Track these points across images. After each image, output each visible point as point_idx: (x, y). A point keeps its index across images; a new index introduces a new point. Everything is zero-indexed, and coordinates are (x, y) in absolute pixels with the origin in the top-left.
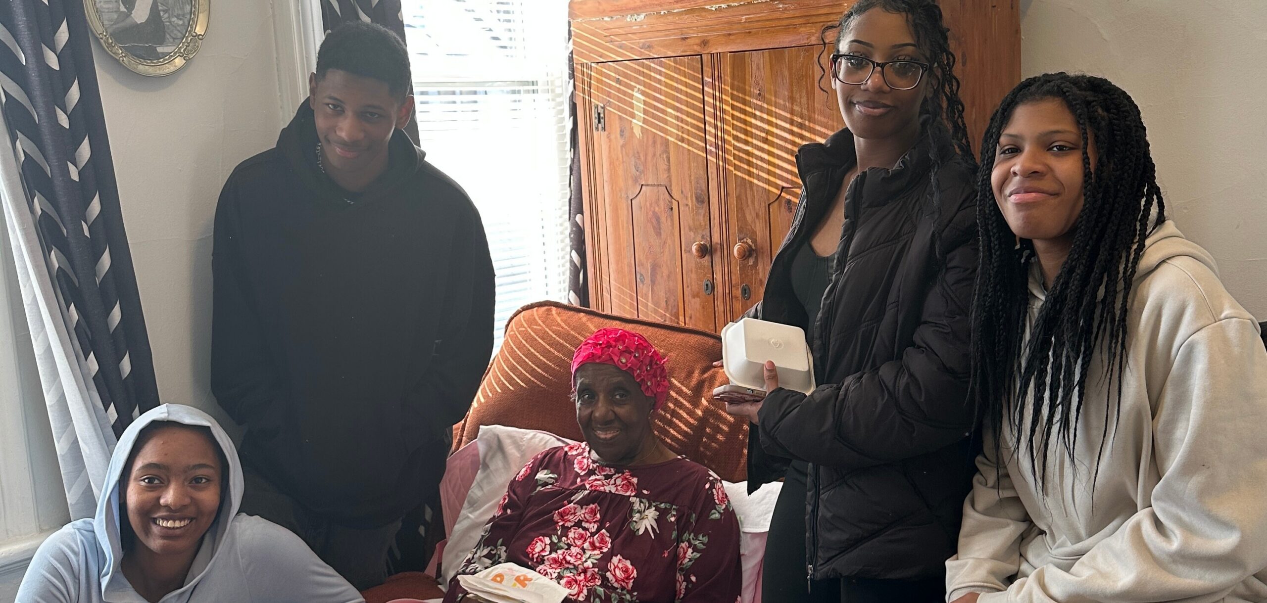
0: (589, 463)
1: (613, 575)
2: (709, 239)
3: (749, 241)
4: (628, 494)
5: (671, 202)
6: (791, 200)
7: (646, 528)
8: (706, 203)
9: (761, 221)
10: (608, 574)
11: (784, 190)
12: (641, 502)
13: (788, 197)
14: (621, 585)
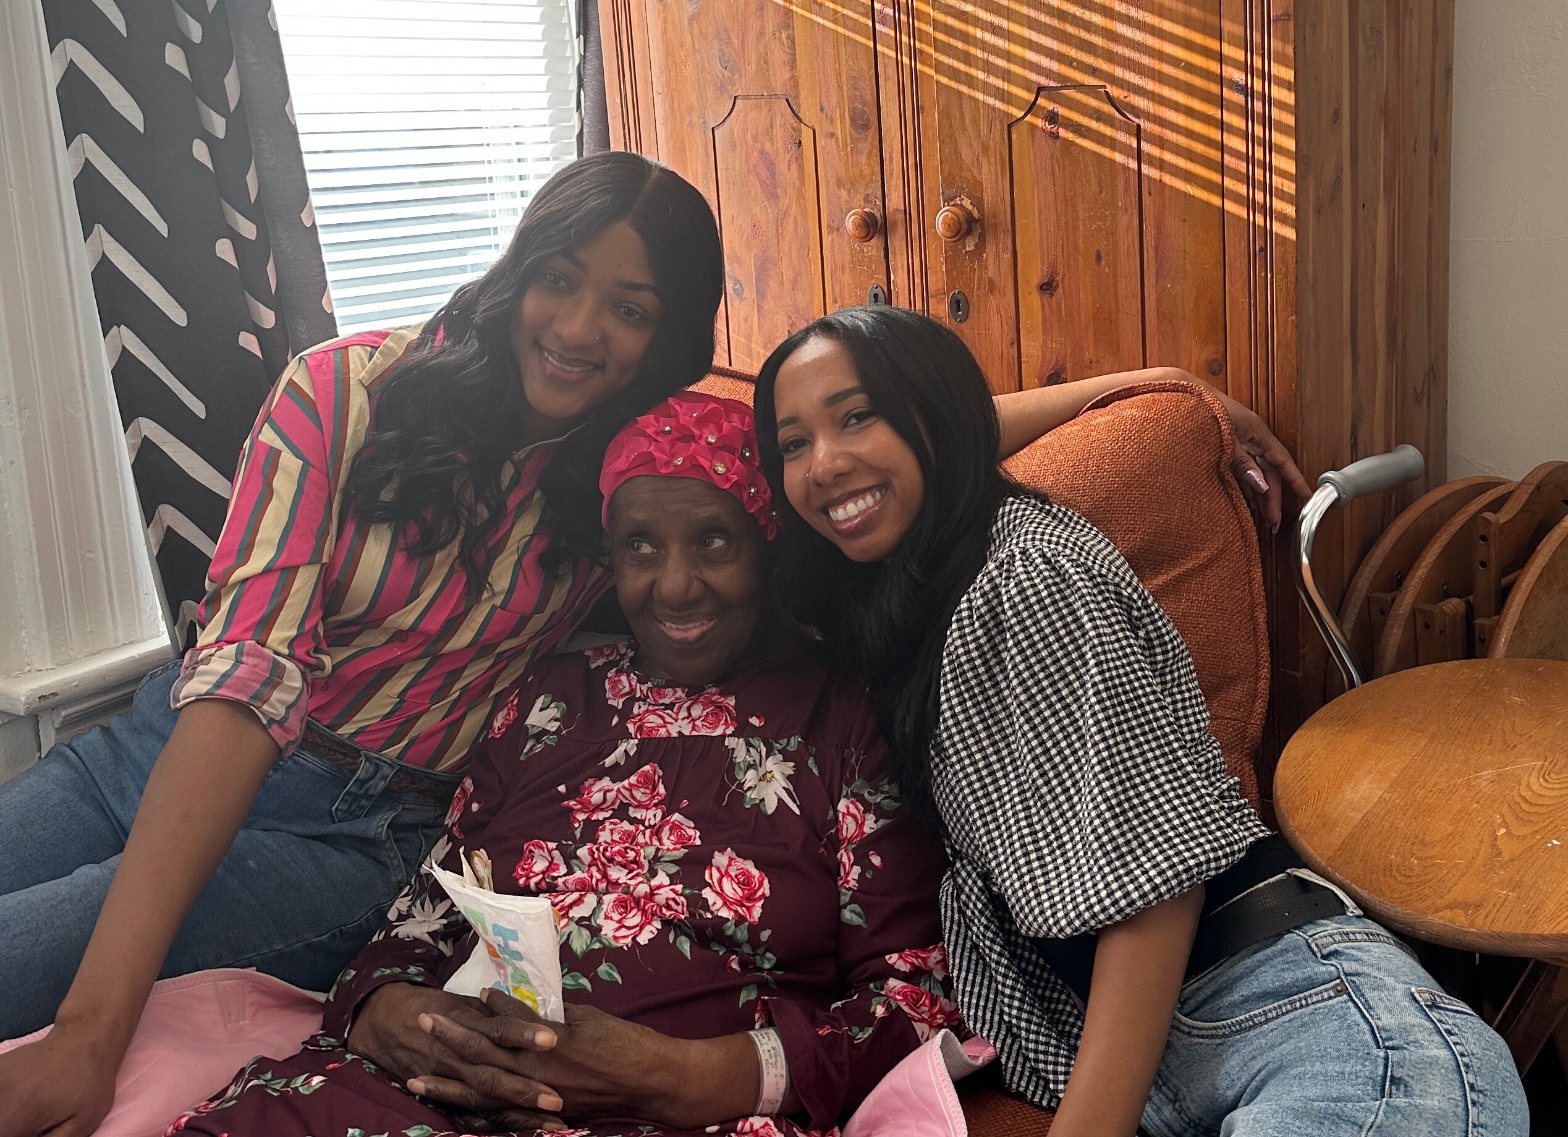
0: (633, 683)
1: (717, 893)
2: (879, 203)
3: (967, 203)
4: (719, 732)
5: (800, 131)
6: (1057, 114)
7: (780, 800)
8: (874, 129)
9: (993, 160)
10: (707, 893)
11: (1042, 93)
12: (749, 744)
13: (1051, 106)
14: (736, 912)
